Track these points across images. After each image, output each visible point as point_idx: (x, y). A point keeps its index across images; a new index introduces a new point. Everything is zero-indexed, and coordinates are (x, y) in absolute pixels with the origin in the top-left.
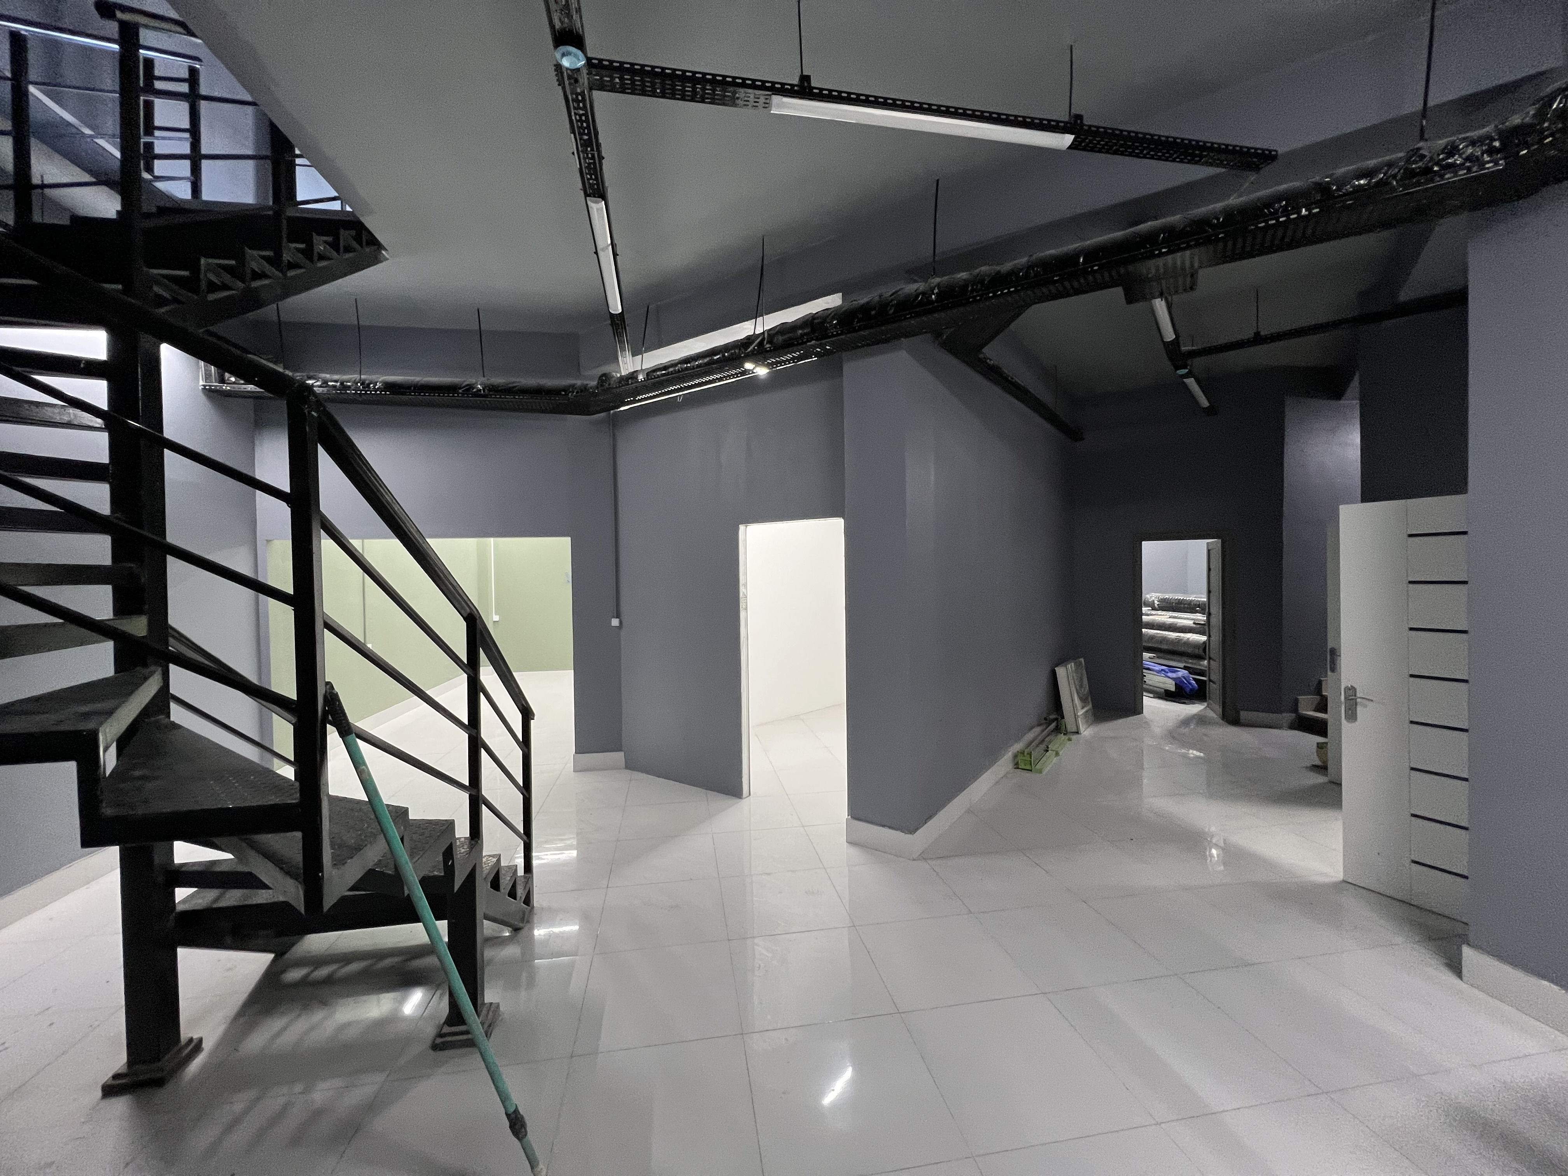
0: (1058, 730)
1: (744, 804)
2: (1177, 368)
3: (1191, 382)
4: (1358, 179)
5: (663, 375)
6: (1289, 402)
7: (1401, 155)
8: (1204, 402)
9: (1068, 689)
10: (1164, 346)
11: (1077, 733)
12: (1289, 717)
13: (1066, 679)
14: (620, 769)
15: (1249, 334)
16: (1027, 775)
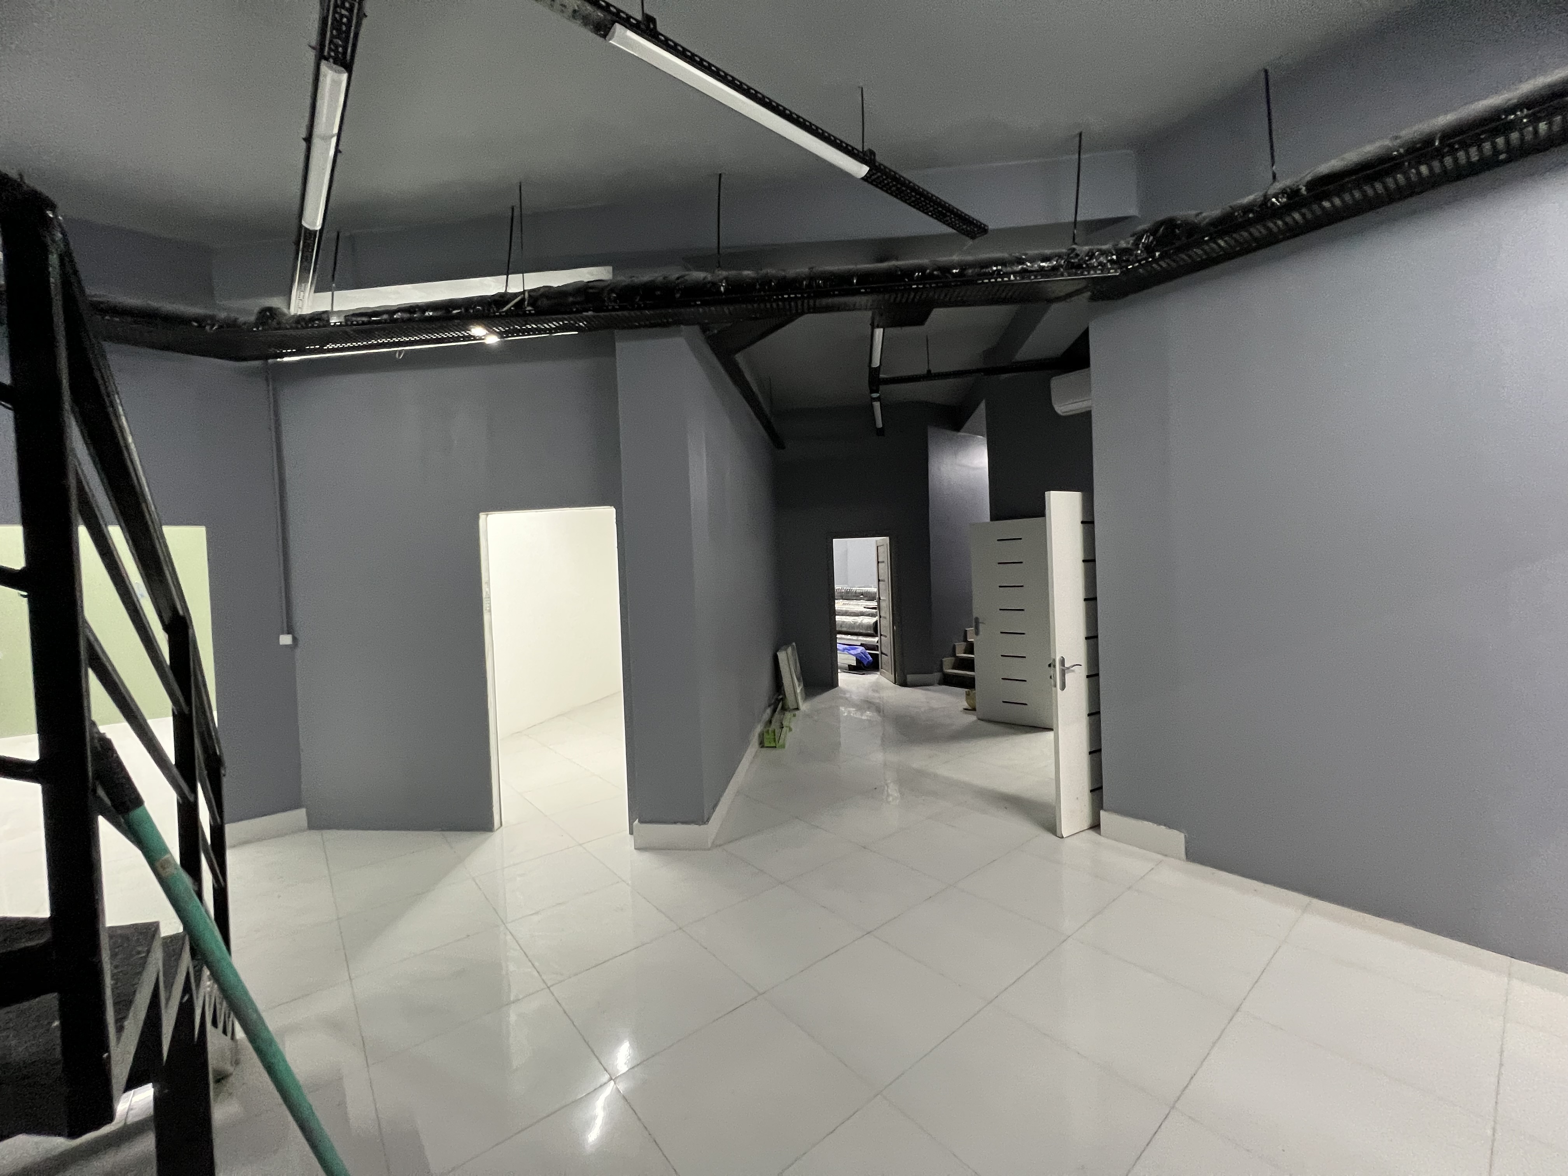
0: (784, 709)
1: (496, 838)
2: (872, 392)
3: (877, 405)
4: (1042, 262)
5: (363, 323)
6: (932, 432)
7: (1064, 250)
8: (879, 424)
9: (788, 669)
10: (870, 371)
11: (797, 709)
12: (937, 676)
13: (786, 662)
14: (304, 831)
15: (923, 371)
16: (773, 752)
